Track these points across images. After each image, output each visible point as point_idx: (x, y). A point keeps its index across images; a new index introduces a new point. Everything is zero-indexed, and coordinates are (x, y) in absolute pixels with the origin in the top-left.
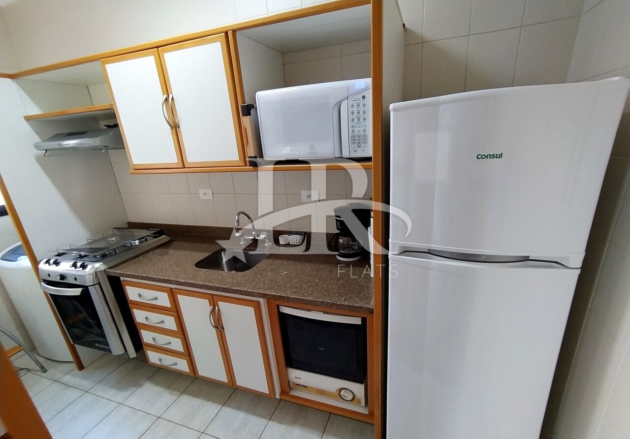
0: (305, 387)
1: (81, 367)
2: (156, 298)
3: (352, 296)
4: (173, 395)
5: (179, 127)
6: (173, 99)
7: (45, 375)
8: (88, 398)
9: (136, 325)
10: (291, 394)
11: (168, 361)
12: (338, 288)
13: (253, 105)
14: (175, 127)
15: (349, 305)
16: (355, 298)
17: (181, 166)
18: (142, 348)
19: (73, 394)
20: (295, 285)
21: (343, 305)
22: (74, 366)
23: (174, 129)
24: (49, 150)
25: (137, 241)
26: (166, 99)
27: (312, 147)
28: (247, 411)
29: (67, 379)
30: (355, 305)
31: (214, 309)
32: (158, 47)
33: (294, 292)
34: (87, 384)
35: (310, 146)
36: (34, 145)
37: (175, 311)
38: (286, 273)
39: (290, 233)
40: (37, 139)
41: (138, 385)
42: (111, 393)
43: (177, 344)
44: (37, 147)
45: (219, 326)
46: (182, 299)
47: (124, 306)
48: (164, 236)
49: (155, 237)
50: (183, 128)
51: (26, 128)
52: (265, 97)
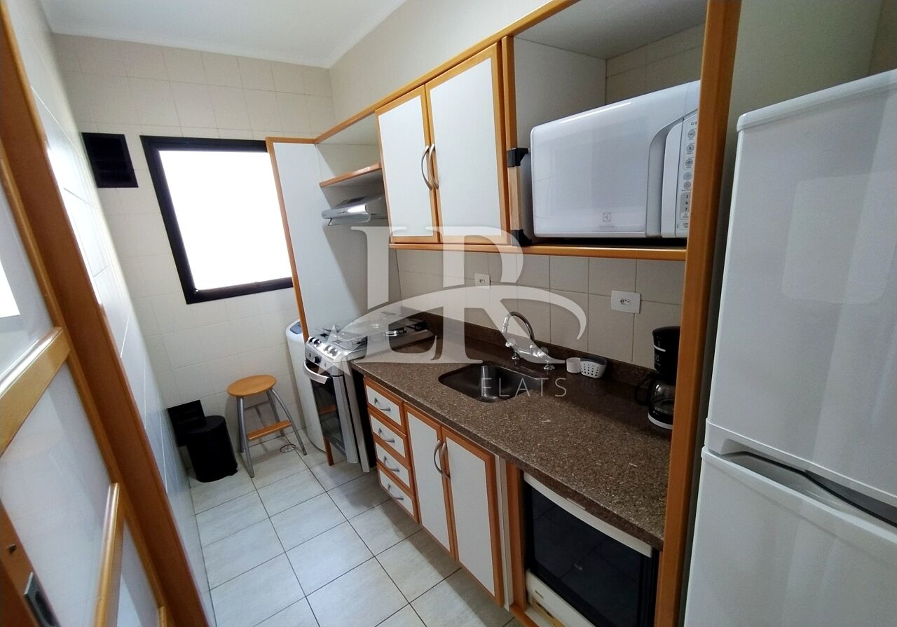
0: (548, 614)
1: (331, 463)
2: (389, 410)
3: (637, 500)
4: (397, 535)
5: (438, 188)
6: (434, 149)
7: (304, 457)
8: (325, 498)
9: (372, 436)
10: (526, 613)
11: (396, 492)
12: (619, 474)
13: (527, 149)
14: (434, 188)
15: (620, 517)
16: (643, 505)
17: (437, 241)
18: (376, 465)
19: (315, 489)
20: (551, 446)
21: (609, 511)
22: (325, 457)
23: (433, 190)
24: (334, 218)
25: (395, 332)
26: (428, 151)
27: (607, 217)
28: (469, 603)
29: (317, 470)
30: (632, 520)
31: (441, 445)
32: (425, 83)
33: (542, 459)
34: (329, 483)
35: (604, 214)
36: (324, 212)
37: (404, 431)
38: (548, 421)
39: (585, 357)
40: (327, 207)
41: (370, 506)
42: (344, 504)
43: (404, 475)
44: (324, 215)
45: (445, 471)
46: (411, 418)
47: (364, 409)
48: (426, 330)
49: (417, 330)
50: (442, 191)
51: (320, 195)
52: (543, 136)
